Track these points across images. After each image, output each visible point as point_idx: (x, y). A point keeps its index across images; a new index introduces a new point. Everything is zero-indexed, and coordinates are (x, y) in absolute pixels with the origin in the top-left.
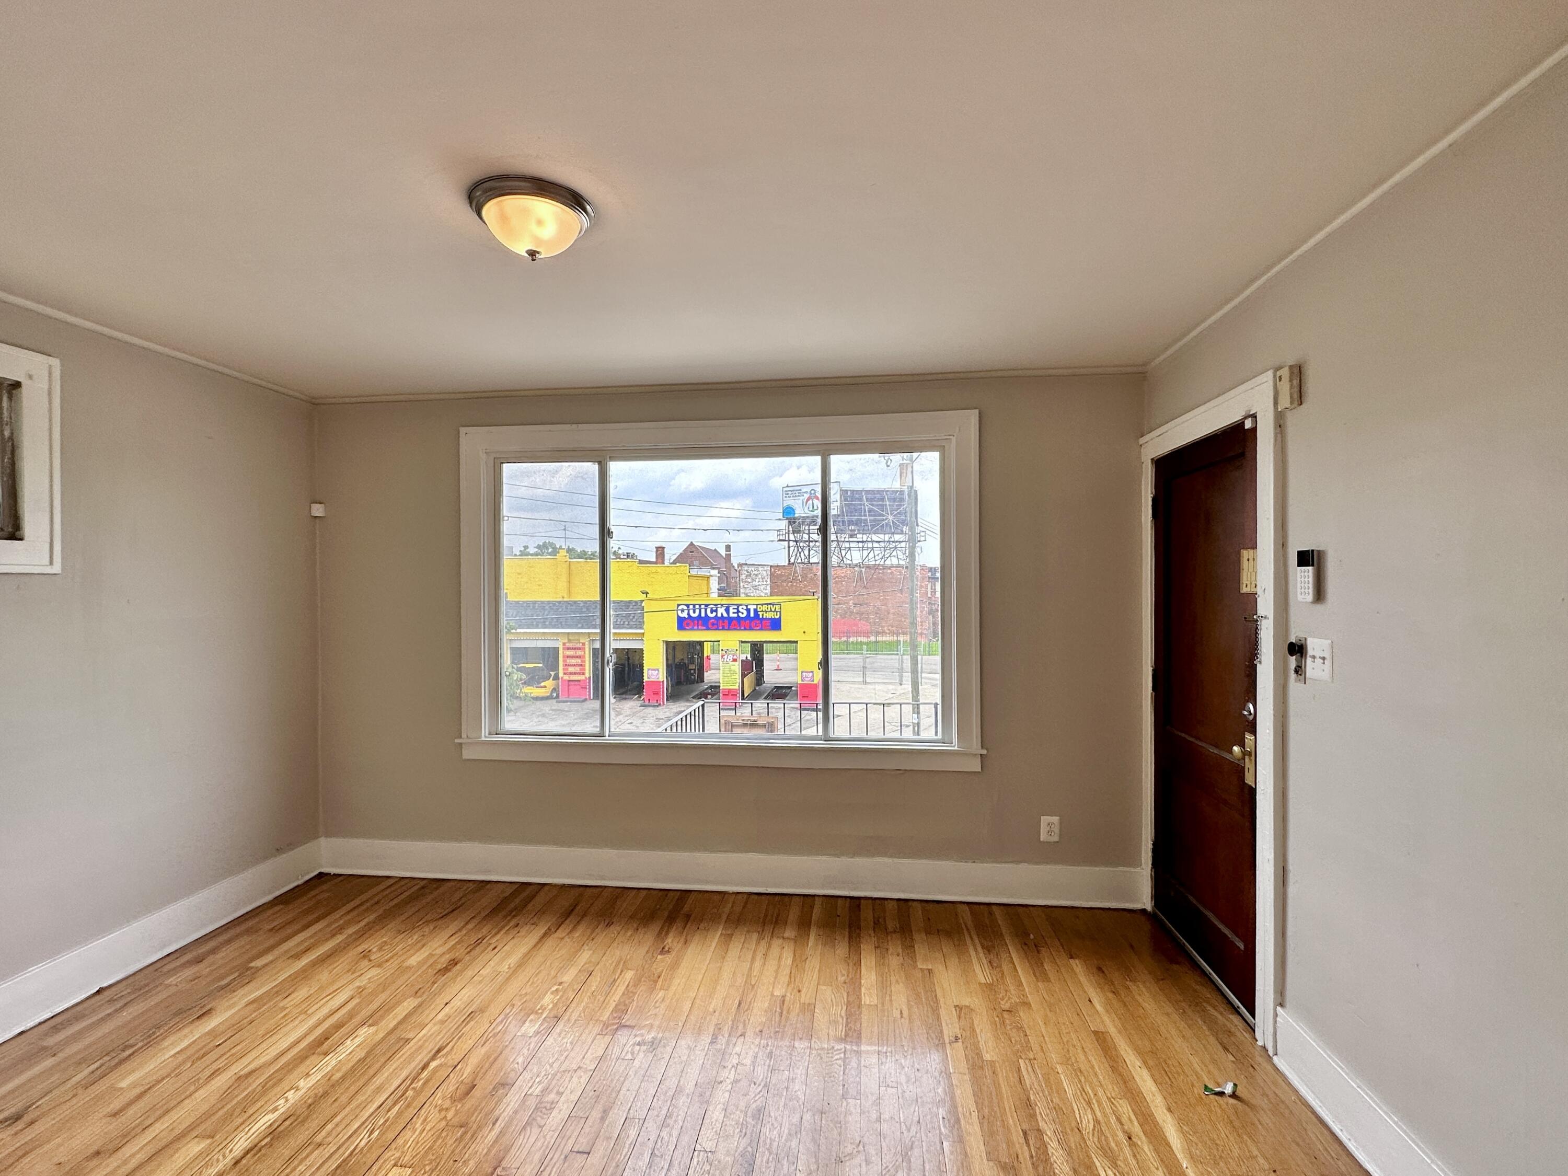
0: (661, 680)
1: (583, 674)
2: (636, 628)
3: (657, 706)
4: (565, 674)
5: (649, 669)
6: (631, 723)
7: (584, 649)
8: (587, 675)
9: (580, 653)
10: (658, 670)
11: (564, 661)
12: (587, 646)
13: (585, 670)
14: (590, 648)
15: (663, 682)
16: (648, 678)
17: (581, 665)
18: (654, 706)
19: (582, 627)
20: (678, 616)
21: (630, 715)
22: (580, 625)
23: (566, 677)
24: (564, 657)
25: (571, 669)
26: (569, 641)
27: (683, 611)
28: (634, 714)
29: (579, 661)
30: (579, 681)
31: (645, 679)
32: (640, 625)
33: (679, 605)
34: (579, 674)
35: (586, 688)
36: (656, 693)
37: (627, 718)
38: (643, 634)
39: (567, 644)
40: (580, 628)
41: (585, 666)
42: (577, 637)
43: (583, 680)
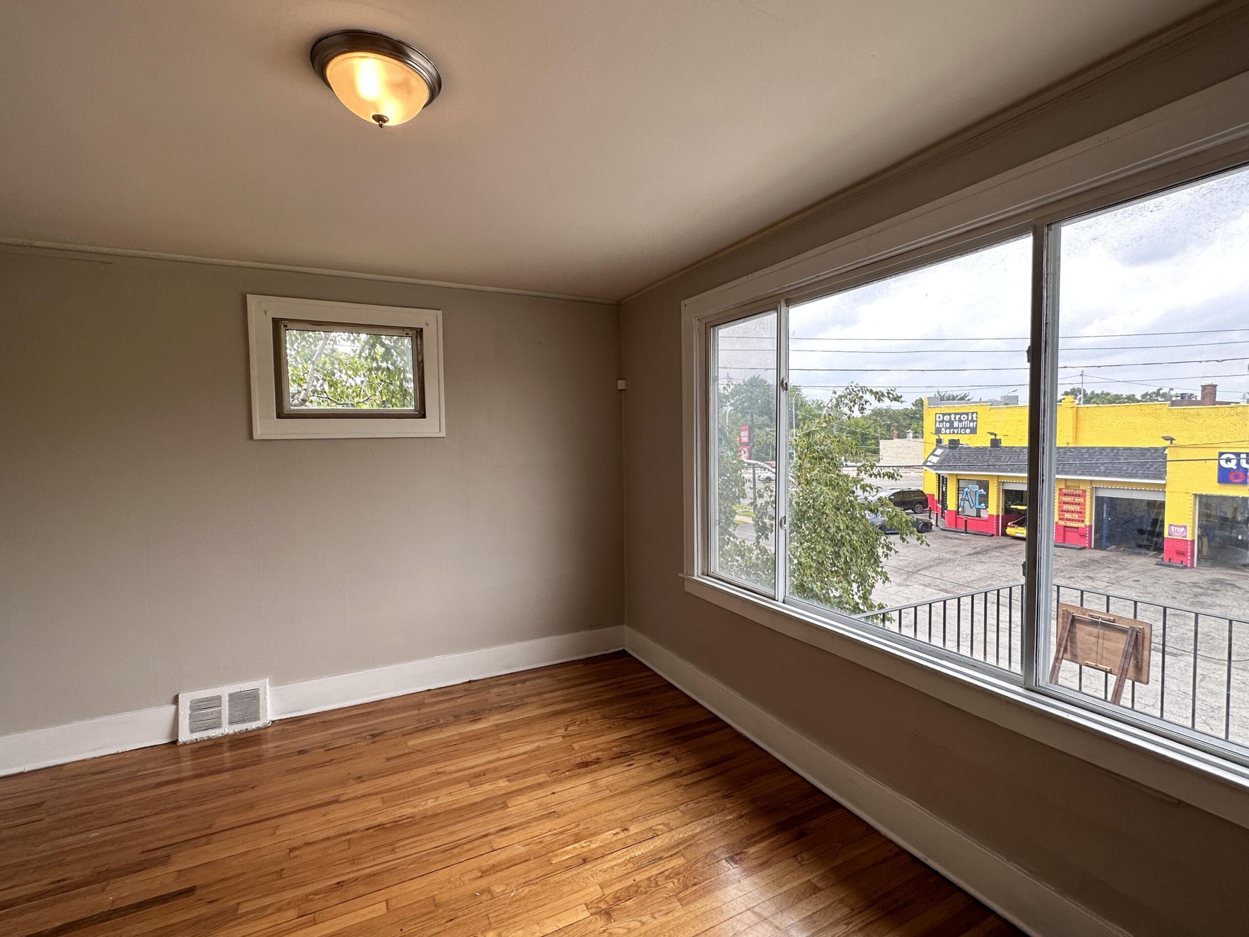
0: (1189, 538)
1: (1083, 521)
2: (1155, 478)
3: (1182, 568)
4: (1060, 519)
5: (1170, 525)
6: (1138, 581)
7: (1084, 497)
8: (1087, 523)
9: (1081, 500)
10: (1185, 527)
11: (1059, 507)
12: (1088, 494)
13: (1084, 517)
14: (1091, 497)
15: (1193, 542)
16: (1169, 534)
17: (1081, 512)
18: (1177, 567)
19: (1083, 474)
20: (1220, 467)
21: (1138, 572)
22: (1080, 472)
23: (1062, 523)
24: (1059, 502)
25: (1067, 516)
26: (1067, 487)
27: (1228, 460)
28: (1144, 572)
29: (1078, 508)
30: (1078, 528)
31: (1166, 535)
32: (1161, 474)
33: (1221, 454)
34: (1079, 521)
35: (1085, 536)
36: (1182, 554)
37: (1133, 575)
38: (1165, 485)
39: (1064, 491)
40: (1080, 475)
41: (1084, 513)
42: (1077, 484)
43: (1083, 528)
